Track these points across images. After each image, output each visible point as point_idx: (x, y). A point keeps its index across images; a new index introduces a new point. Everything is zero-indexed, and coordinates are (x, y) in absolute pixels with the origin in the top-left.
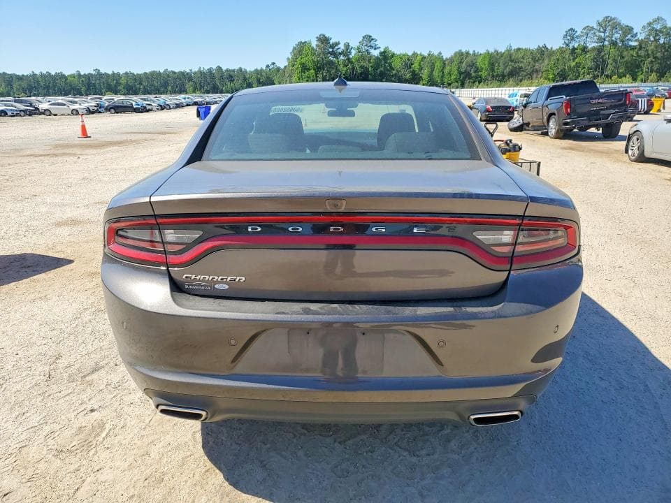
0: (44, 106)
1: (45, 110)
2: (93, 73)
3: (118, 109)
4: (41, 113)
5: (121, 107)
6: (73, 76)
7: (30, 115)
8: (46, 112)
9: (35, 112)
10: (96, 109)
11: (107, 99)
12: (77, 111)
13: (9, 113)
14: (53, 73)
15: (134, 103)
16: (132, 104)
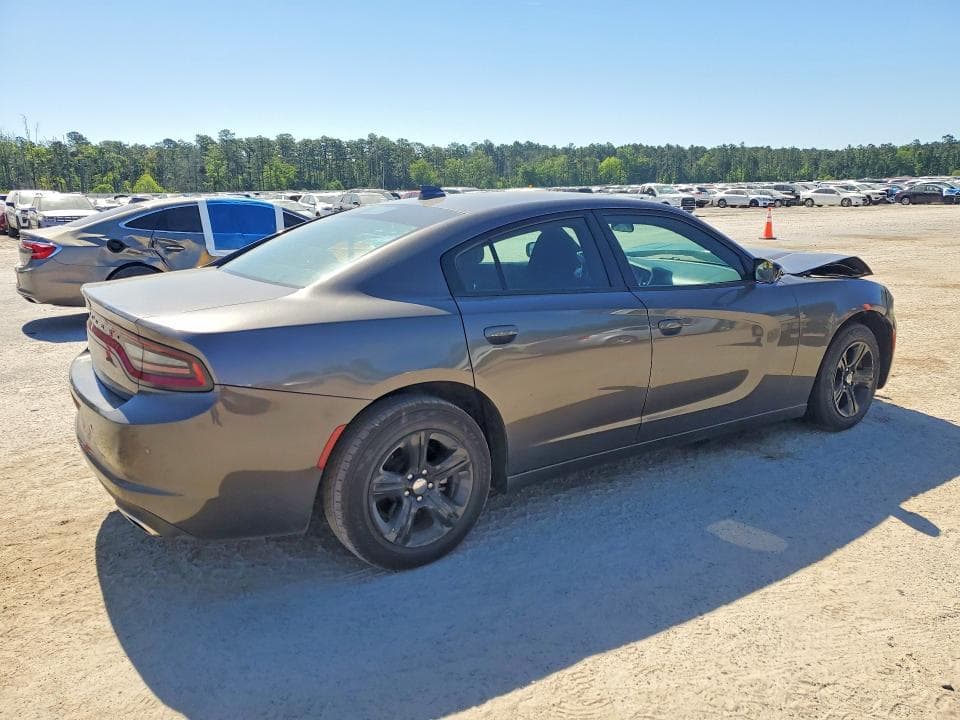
0: (805, 194)
1: (807, 199)
2: (941, 140)
3: (916, 198)
4: (803, 204)
5: (920, 194)
6: (906, 148)
7: (788, 206)
8: (810, 202)
9: (795, 201)
10: (881, 197)
11: (906, 184)
12: (850, 200)
13: (761, 204)
14: (878, 146)
15: (945, 189)
16: (941, 191)
